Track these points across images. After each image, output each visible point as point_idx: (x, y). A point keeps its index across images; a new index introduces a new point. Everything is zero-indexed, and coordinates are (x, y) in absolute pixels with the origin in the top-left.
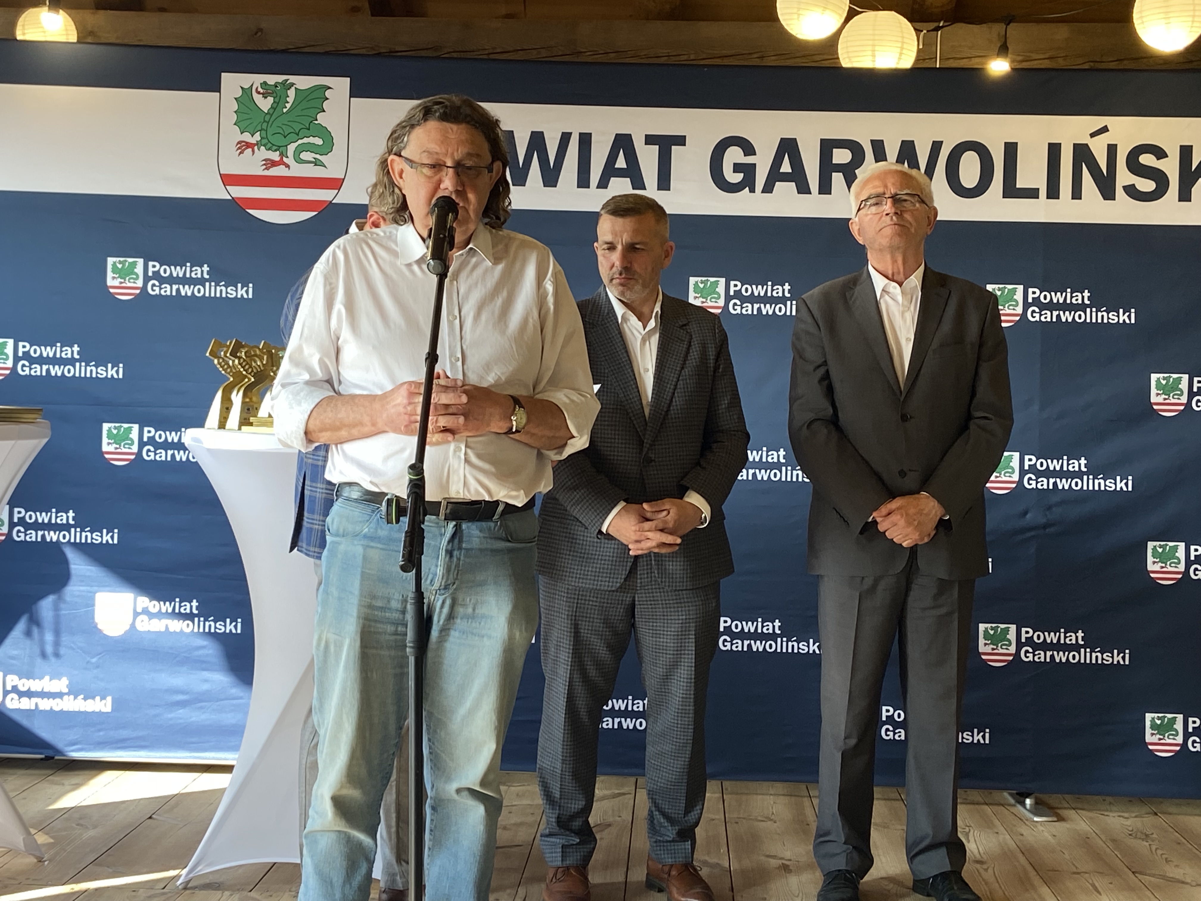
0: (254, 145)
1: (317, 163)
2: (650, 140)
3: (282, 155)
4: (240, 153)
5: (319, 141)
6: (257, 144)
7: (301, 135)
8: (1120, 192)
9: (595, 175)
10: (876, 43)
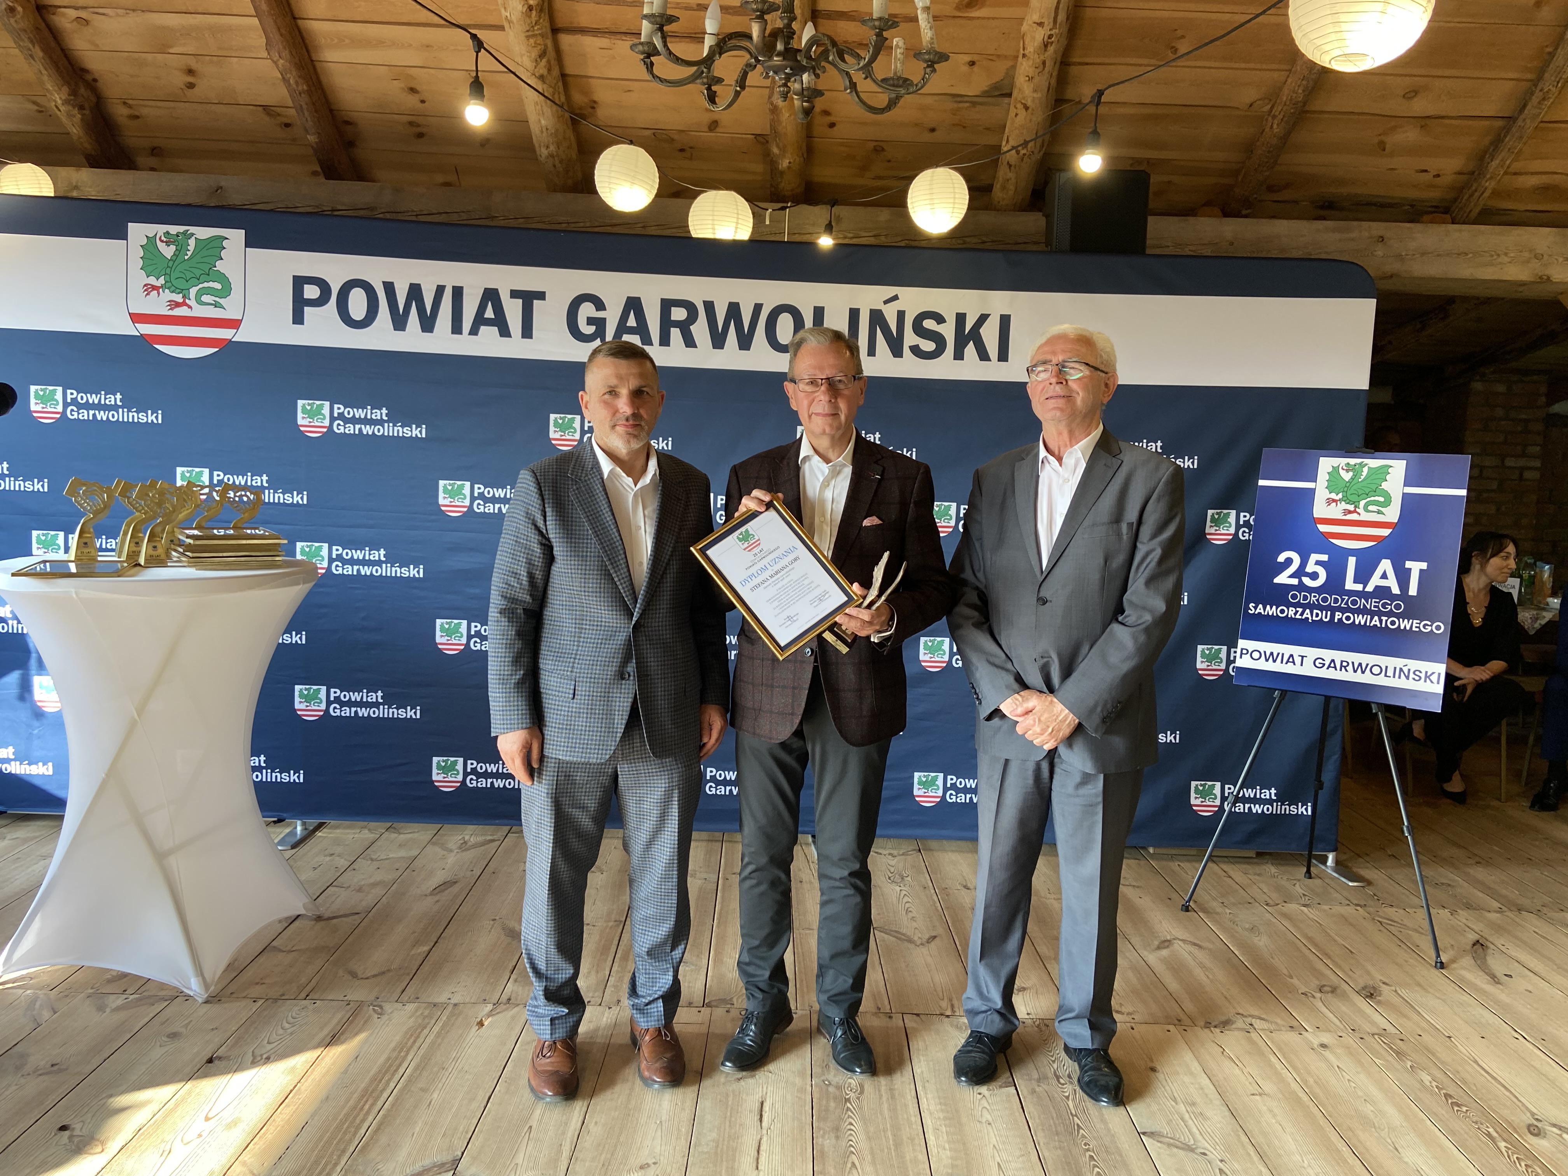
0: (159, 287)
1: (216, 305)
2: (514, 294)
3: (184, 297)
4: (147, 294)
5: (218, 286)
6: (162, 287)
7: (201, 281)
8: (906, 351)
9: (467, 323)
10: (716, 218)
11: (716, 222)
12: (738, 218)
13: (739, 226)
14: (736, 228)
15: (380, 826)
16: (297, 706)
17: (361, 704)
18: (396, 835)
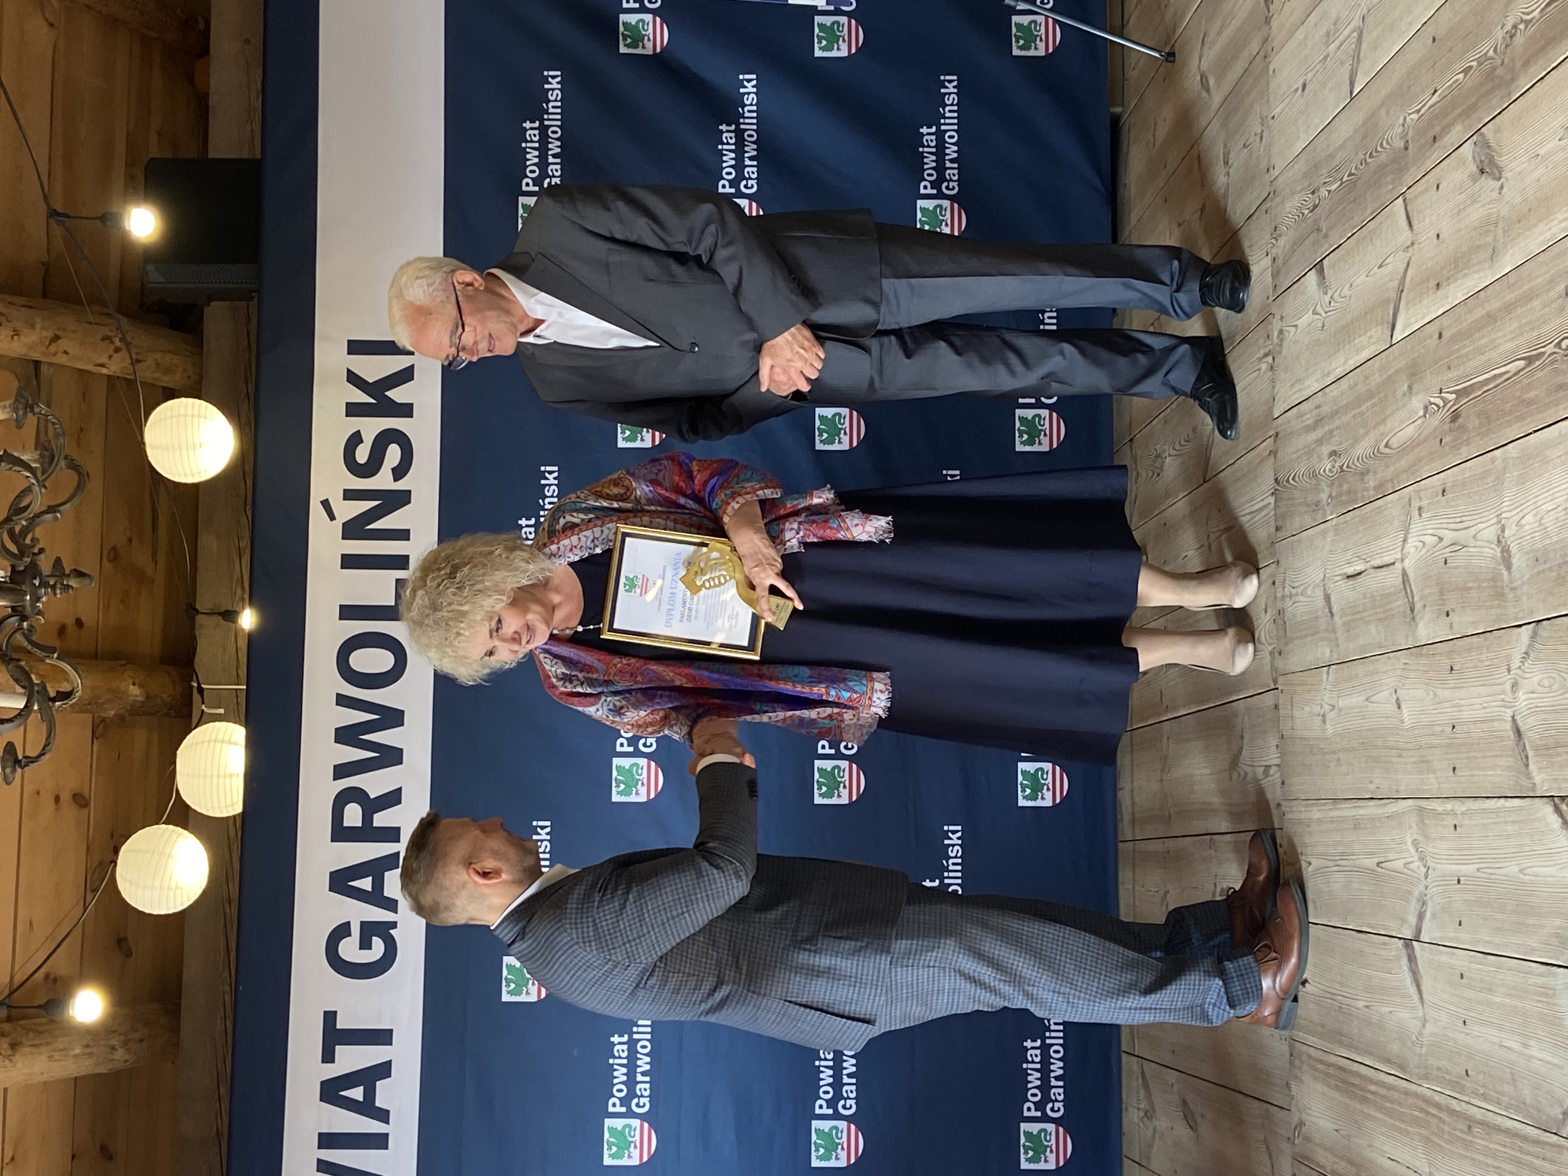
2: (328, 1056)
8: (401, 485)
9: (371, 1126)
10: (215, 773)
11: (222, 772)
12: (216, 741)
13: (227, 738)
14: (230, 742)
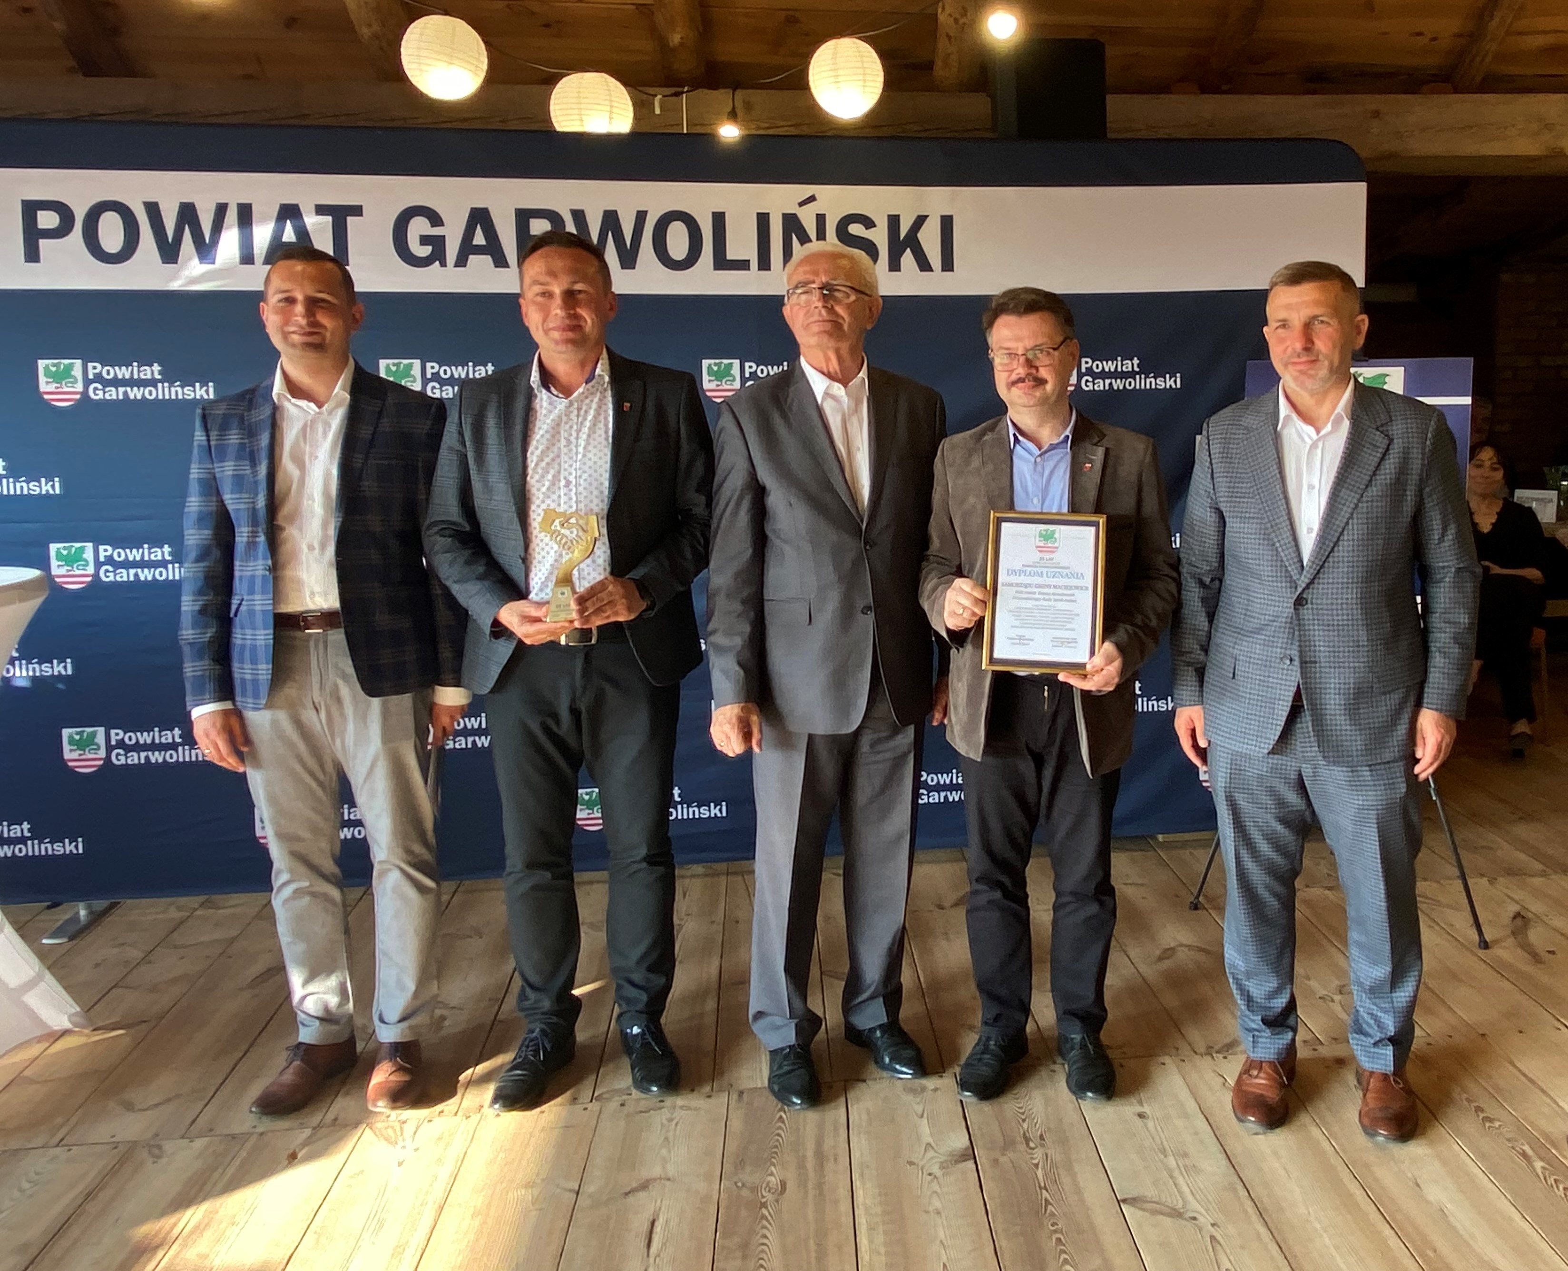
2: (320, 210)
9: (260, 250)
10: (583, 106)
11: (583, 112)
12: (612, 107)
13: (614, 116)
14: (613, 119)
15: (193, 901)
16: (67, 755)
17: (153, 747)
18: (213, 911)
